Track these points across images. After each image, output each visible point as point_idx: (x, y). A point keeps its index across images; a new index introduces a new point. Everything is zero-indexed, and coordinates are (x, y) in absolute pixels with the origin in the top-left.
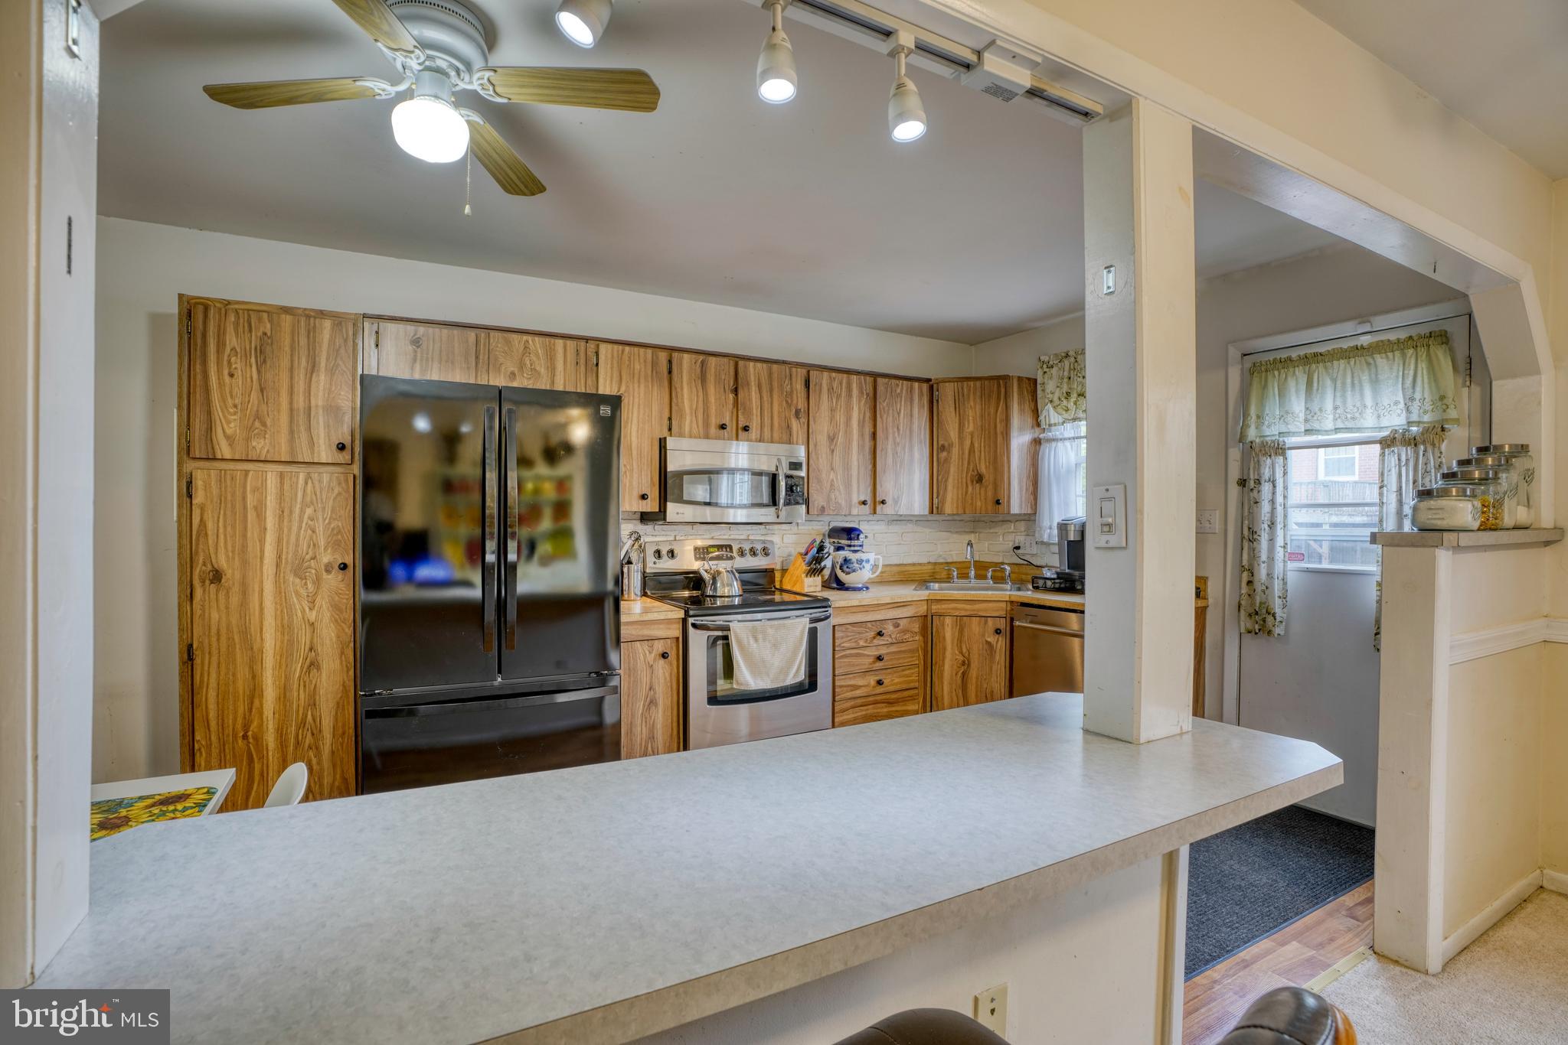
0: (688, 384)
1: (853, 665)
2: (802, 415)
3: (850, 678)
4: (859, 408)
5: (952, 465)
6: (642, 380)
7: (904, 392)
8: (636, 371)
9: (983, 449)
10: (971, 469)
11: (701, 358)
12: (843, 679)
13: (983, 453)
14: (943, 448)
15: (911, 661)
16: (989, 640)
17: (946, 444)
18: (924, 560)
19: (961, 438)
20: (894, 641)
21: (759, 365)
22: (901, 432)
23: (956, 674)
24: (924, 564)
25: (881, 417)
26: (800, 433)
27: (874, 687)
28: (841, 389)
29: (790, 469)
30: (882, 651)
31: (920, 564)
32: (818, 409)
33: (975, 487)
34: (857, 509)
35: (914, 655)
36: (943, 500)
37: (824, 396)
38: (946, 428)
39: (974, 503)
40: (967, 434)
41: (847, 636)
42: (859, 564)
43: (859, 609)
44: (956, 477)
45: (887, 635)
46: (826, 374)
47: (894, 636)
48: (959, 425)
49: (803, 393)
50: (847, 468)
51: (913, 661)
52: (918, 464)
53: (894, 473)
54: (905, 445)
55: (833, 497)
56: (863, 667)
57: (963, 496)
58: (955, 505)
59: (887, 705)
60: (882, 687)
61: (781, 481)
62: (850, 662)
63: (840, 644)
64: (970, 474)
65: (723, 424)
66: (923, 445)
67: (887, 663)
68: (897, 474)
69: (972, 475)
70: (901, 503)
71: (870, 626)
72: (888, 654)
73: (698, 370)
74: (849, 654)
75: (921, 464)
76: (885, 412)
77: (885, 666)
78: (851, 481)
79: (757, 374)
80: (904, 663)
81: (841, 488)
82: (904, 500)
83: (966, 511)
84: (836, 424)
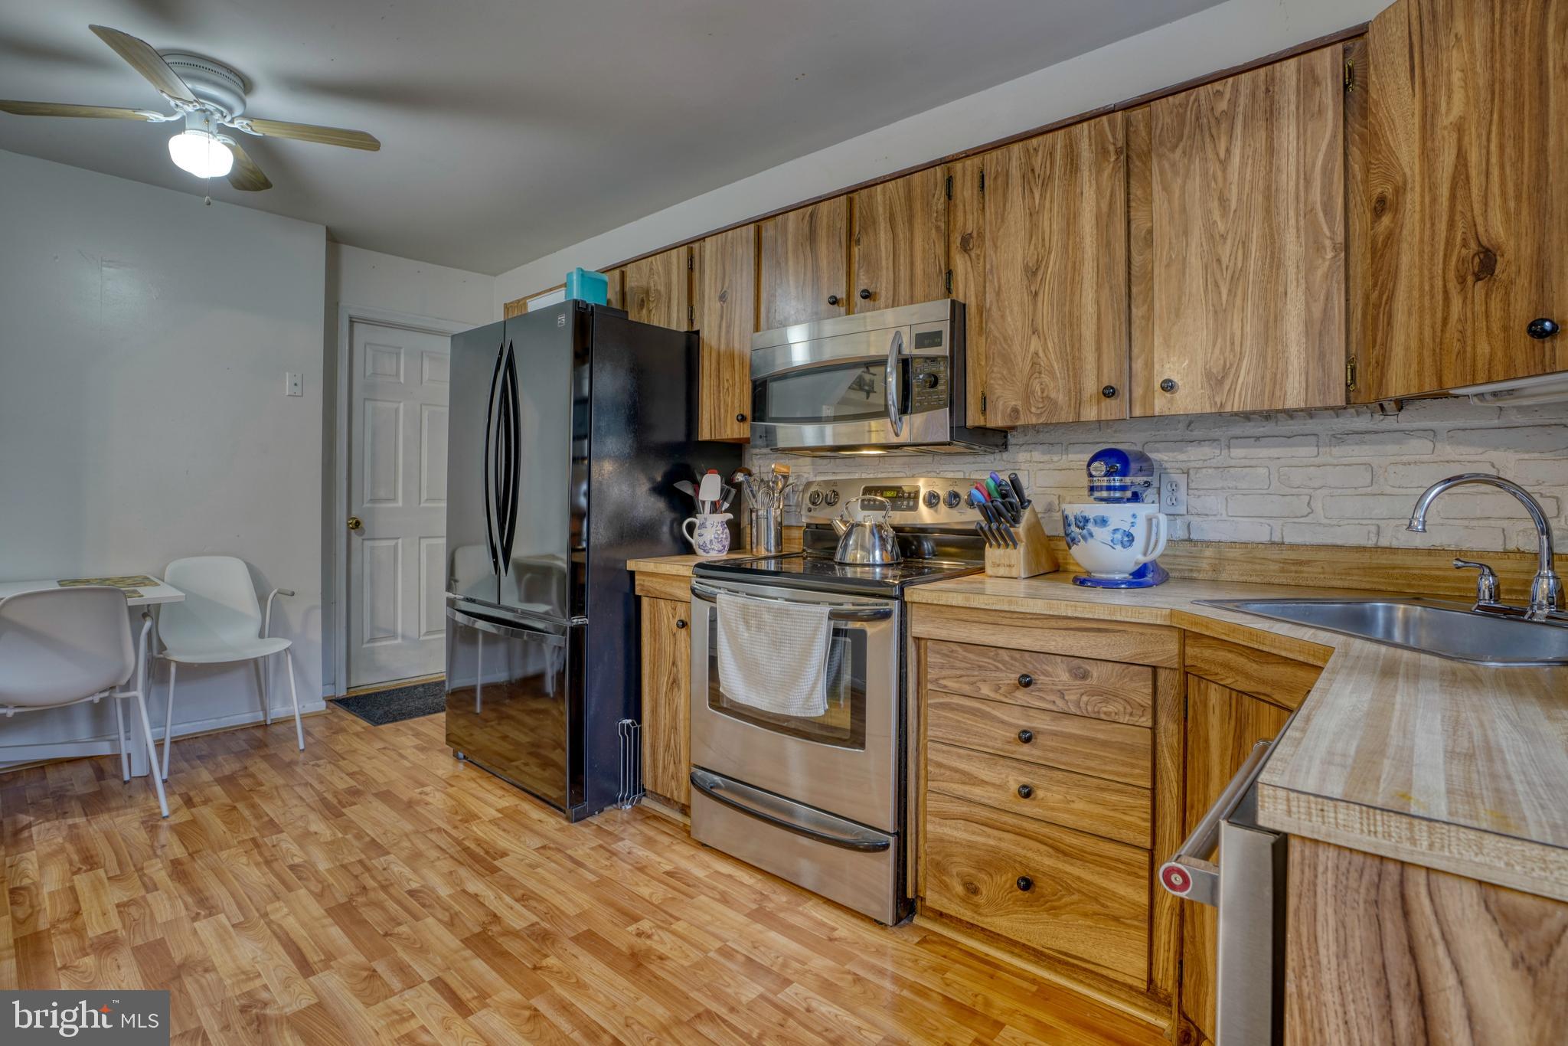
0: (794, 252)
1: (968, 732)
2: (973, 243)
3: (959, 756)
5: (1405, 246)
7: (1242, 101)
8: (739, 257)
9: (1494, 160)
10: (1459, 238)
11: (810, 211)
12: (944, 752)
13: (1495, 172)
14: (1381, 206)
15: (1125, 775)
17: (1389, 190)
19: (1428, 154)
20: (1073, 709)
21: (890, 185)
22: (1233, 205)
25: (1166, 188)
26: (971, 276)
27: (1013, 795)
28: (1053, 165)
29: (917, 347)
30: (1038, 723)
32: (1003, 221)
33: (1470, 295)
34: (1095, 408)
35: (1134, 761)
36: (1384, 356)
37: (1016, 192)
38: (1388, 145)
39: (1469, 349)
40: (1446, 133)
41: (953, 668)
42: (1079, 527)
43: (975, 616)
44: (1416, 280)
45: (1052, 690)
46: (1016, 148)
47: (1071, 697)
48: (1424, 115)
49: (975, 202)
50: (1070, 323)
51: (1132, 775)
52: (1298, 272)
53: (1208, 311)
54: (1248, 235)
55: (1038, 388)
56: (990, 744)
57: (1434, 332)
58: (1415, 367)
59: (1050, 850)
60: (1039, 806)
61: (891, 373)
62: (959, 721)
63: (937, 680)
64: (1454, 259)
65: (831, 297)
66: (1321, 215)
67: (1051, 755)
68: (1220, 315)
69: (1462, 260)
70: (1235, 382)
71: (1007, 658)
72: (1055, 734)
73: (807, 230)
74: (957, 704)
75: (1310, 269)
76: (1176, 173)
77: (1046, 759)
78: (1080, 349)
79: (888, 202)
80: (1104, 771)
81: (1056, 367)
82: (1246, 375)
83: (1445, 378)
84: (1043, 240)
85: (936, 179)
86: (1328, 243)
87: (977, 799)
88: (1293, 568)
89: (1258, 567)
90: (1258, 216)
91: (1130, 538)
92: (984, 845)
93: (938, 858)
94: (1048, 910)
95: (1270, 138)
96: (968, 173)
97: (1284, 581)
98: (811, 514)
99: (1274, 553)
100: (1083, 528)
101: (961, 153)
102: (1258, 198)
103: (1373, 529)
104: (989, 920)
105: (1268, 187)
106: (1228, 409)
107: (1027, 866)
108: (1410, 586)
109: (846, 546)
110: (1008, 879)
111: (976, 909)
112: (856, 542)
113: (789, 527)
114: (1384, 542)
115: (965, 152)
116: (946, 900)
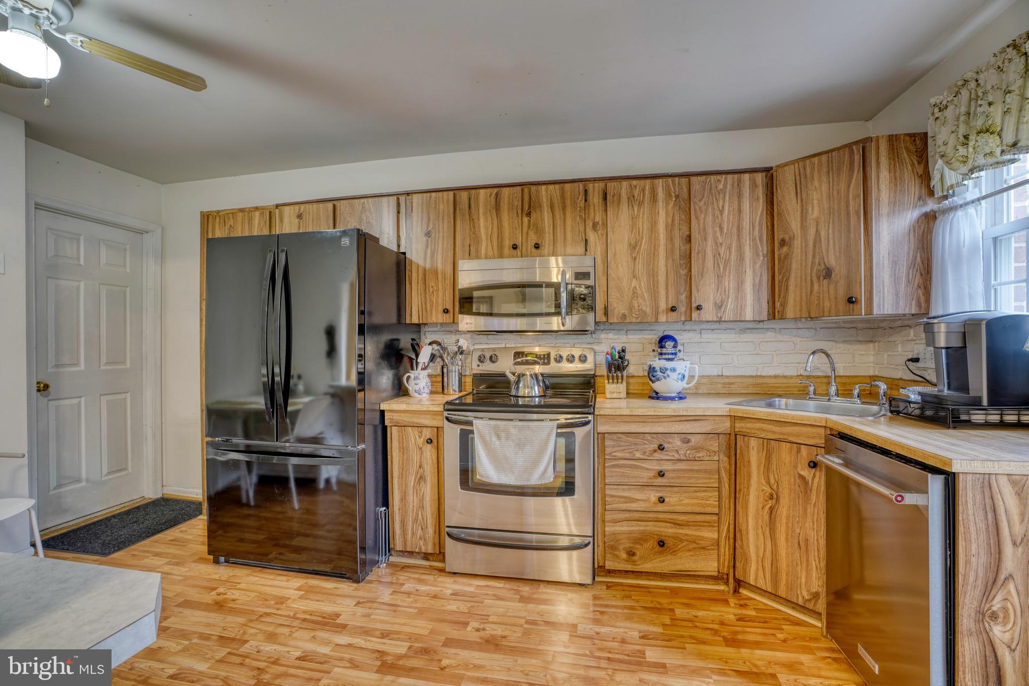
0: (484, 215)
1: (628, 477)
2: (600, 227)
3: (624, 490)
4: (667, 212)
5: (794, 260)
6: (446, 218)
7: (729, 187)
8: (440, 211)
9: (831, 236)
10: (817, 262)
11: (496, 190)
12: (615, 489)
13: (831, 241)
14: (783, 243)
15: (707, 483)
16: (802, 473)
17: (787, 238)
18: (793, 373)
19: (804, 227)
20: (683, 458)
21: (551, 187)
22: (725, 231)
23: (762, 508)
24: (791, 377)
25: (696, 218)
26: (598, 244)
27: (654, 503)
28: (644, 196)
29: (575, 279)
30: (666, 466)
31: (785, 377)
32: (617, 218)
33: (821, 284)
34: (665, 316)
35: (711, 476)
36: (784, 302)
37: (624, 206)
38: (786, 219)
39: (821, 304)
40: (811, 221)
41: (620, 446)
42: (662, 373)
43: (633, 419)
44: (799, 275)
45: (672, 450)
46: (625, 184)
47: (682, 452)
48: (802, 213)
49: (600, 207)
50: (652, 274)
51: (710, 483)
52: (750, 264)
53: (715, 276)
54: (731, 245)
55: (636, 305)
56: (641, 481)
57: (807, 296)
58: (798, 307)
59: (673, 525)
60: (666, 506)
61: (563, 291)
62: (623, 472)
63: (611, 453)
64: (815, 269)
65: (514, 245)
66: (758, 241)
67: (672, 481)
68: (719, 277)
69: (818, 271)
70: (726, 308)
71: (649, 438)
72: (674, 470)
73: (493, 202)
74: (622, 464)
75: (755, 263)
76: (701, 212)
77: (669, 483)
78: (657, 287)
79: (549, 196)
80: (697, 483)
81: (645, 295)
82: (730, 305)
83: (811, 313)
84: (639, 232)
85: (579, 189)
86: (761, 253)
87: (634, 509)
88: (728, 386)
89: (713, 386)
90: (735, 238)
91: (684, 377)
92: (638, 530)
93: (613, 543)
94: (671, 554)
95: (739, 205)
96: (596, 190)
97: (724, 392)
98: (480, 368)
99: (720, 380)
100: (664, 373)
101: (592, 178)
102: (735, 230)
103: (756, 368)
104: (641, 566)
105: (739, 226)
106: (723, 319)
107: (660, 536)
108: (769, 391)
109: (517, 388)
110: (652, 543)
111: (634, 563)
113: (465, 376)
114: (759, 374)
115: (594, 178)
116: (616, 564)
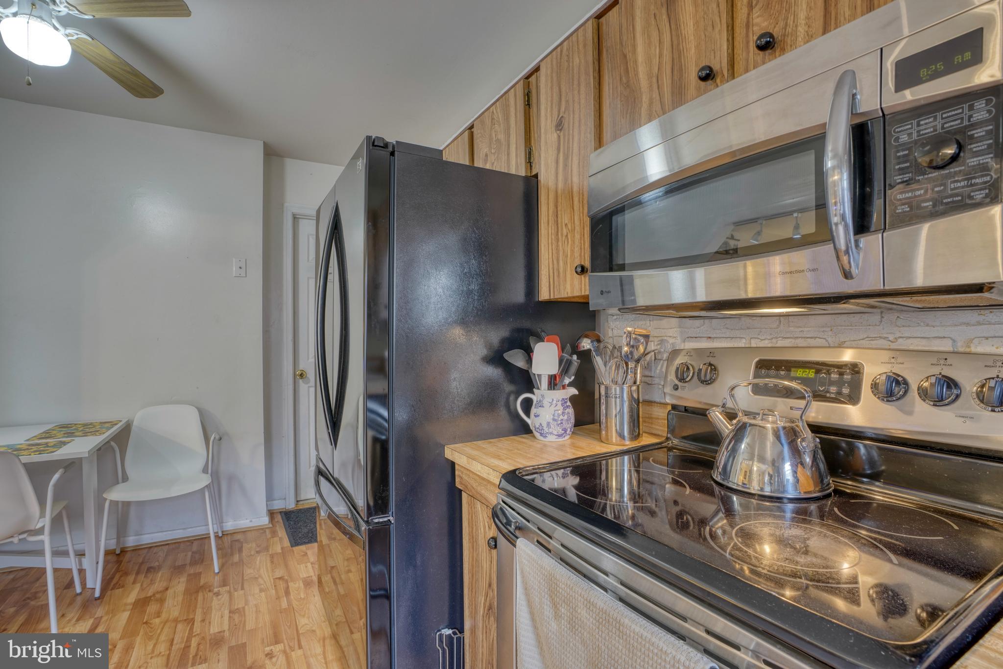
29: (894, 90)
65: (702, 69)
98: (677, 393)
109: (734, 452)
112: (751, 446)
113: (650, 403)
